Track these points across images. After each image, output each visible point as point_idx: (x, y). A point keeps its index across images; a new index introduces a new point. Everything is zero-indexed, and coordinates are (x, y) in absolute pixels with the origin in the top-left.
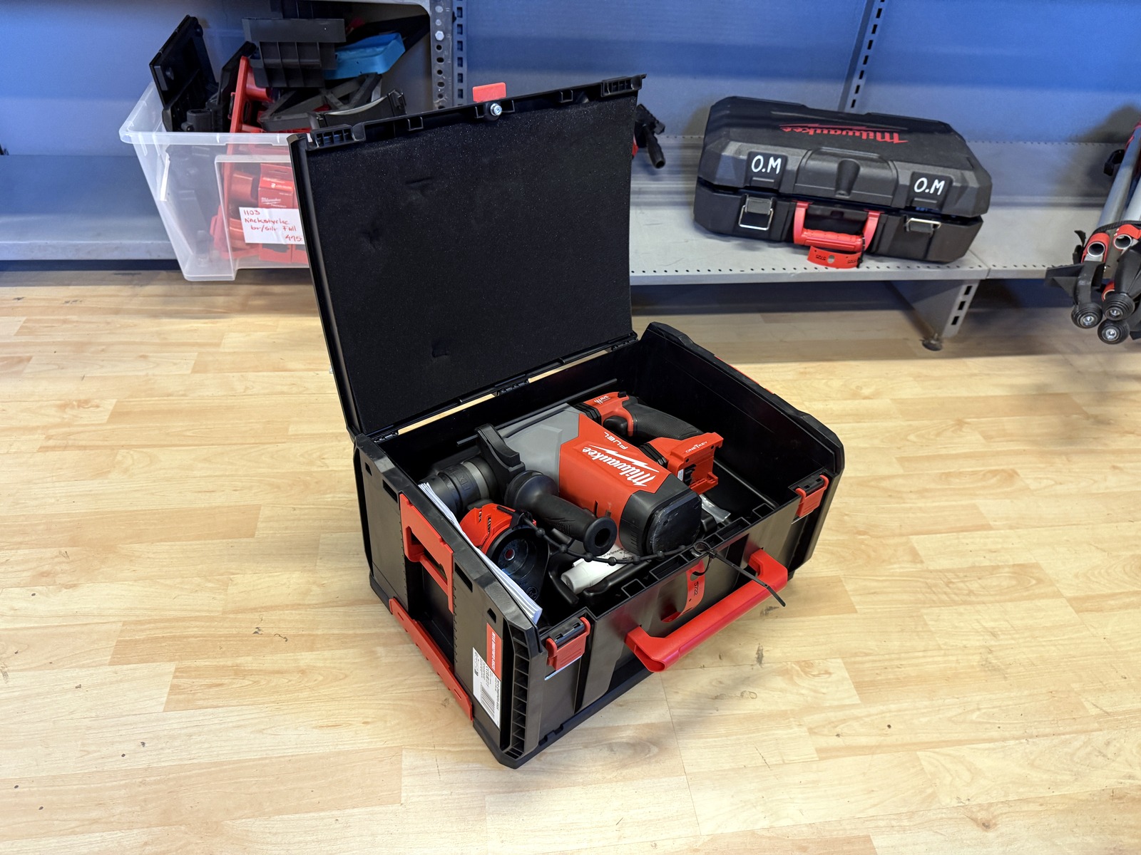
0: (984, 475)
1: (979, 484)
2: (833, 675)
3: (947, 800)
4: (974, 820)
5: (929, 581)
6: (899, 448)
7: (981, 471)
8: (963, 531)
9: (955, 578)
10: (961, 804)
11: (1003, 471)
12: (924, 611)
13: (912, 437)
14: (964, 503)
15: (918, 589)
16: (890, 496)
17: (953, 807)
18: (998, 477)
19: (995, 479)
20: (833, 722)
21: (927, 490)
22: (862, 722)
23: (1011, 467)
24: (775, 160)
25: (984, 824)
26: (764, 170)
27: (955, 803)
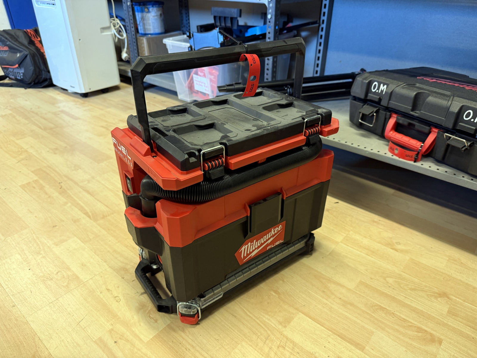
0: (411, 326)
1: (397, 327)
2: (156, 324)
5: (272, 336)
6: (371, 278)
7: (411, 323)
8: (339, 336)
9: (289, 348)
11: (431, 334)
12: (244, 344)
13: (390, 280)
14: (366, 326)
15: (259, 334)
16: (324, 292)
18: (420, 334)
19: (416, 333)
20: (123, 337)
21: (352, 304)
22: (132, 348)
23: (442, 337)
24: (384, 86)
26: (377, 91)
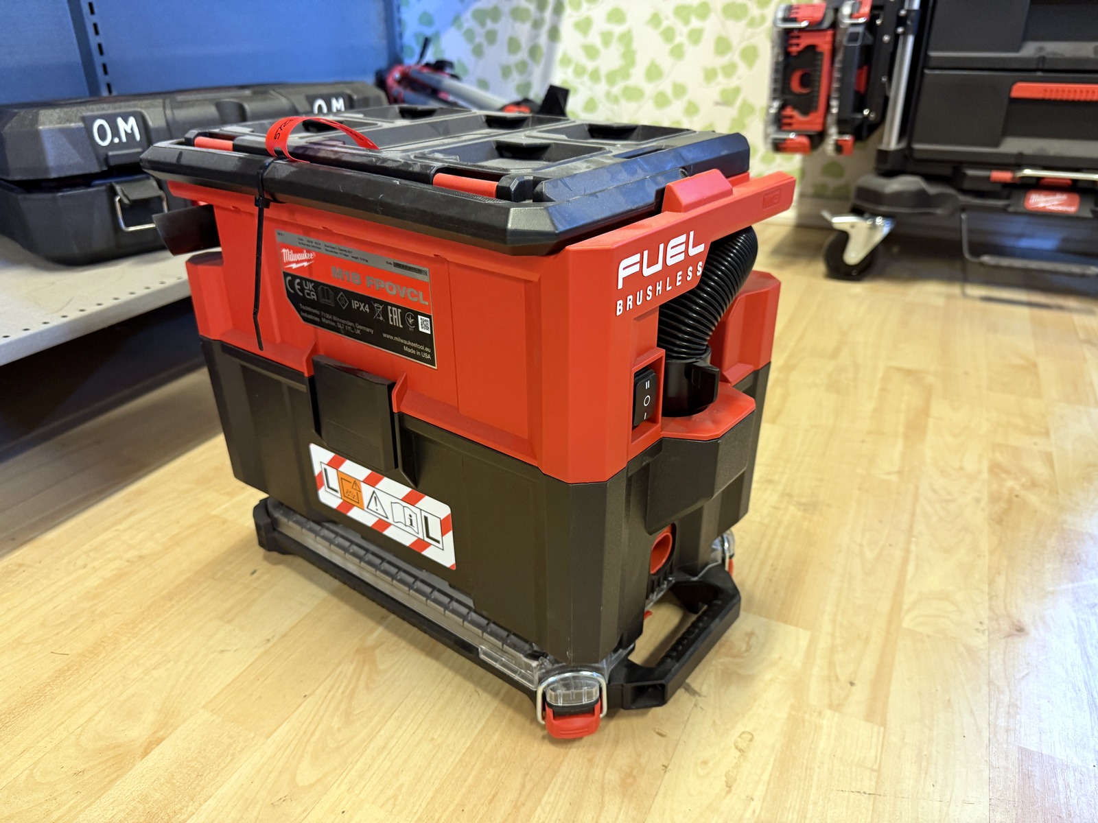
3: (980, 641)
4: (1009, 635)
10: (987, 633)
17: (989, 641)
20: (829, 676)
22: (840, 649)
25: (1018, 631)
26: (116, 140)
27: (985, 638)
